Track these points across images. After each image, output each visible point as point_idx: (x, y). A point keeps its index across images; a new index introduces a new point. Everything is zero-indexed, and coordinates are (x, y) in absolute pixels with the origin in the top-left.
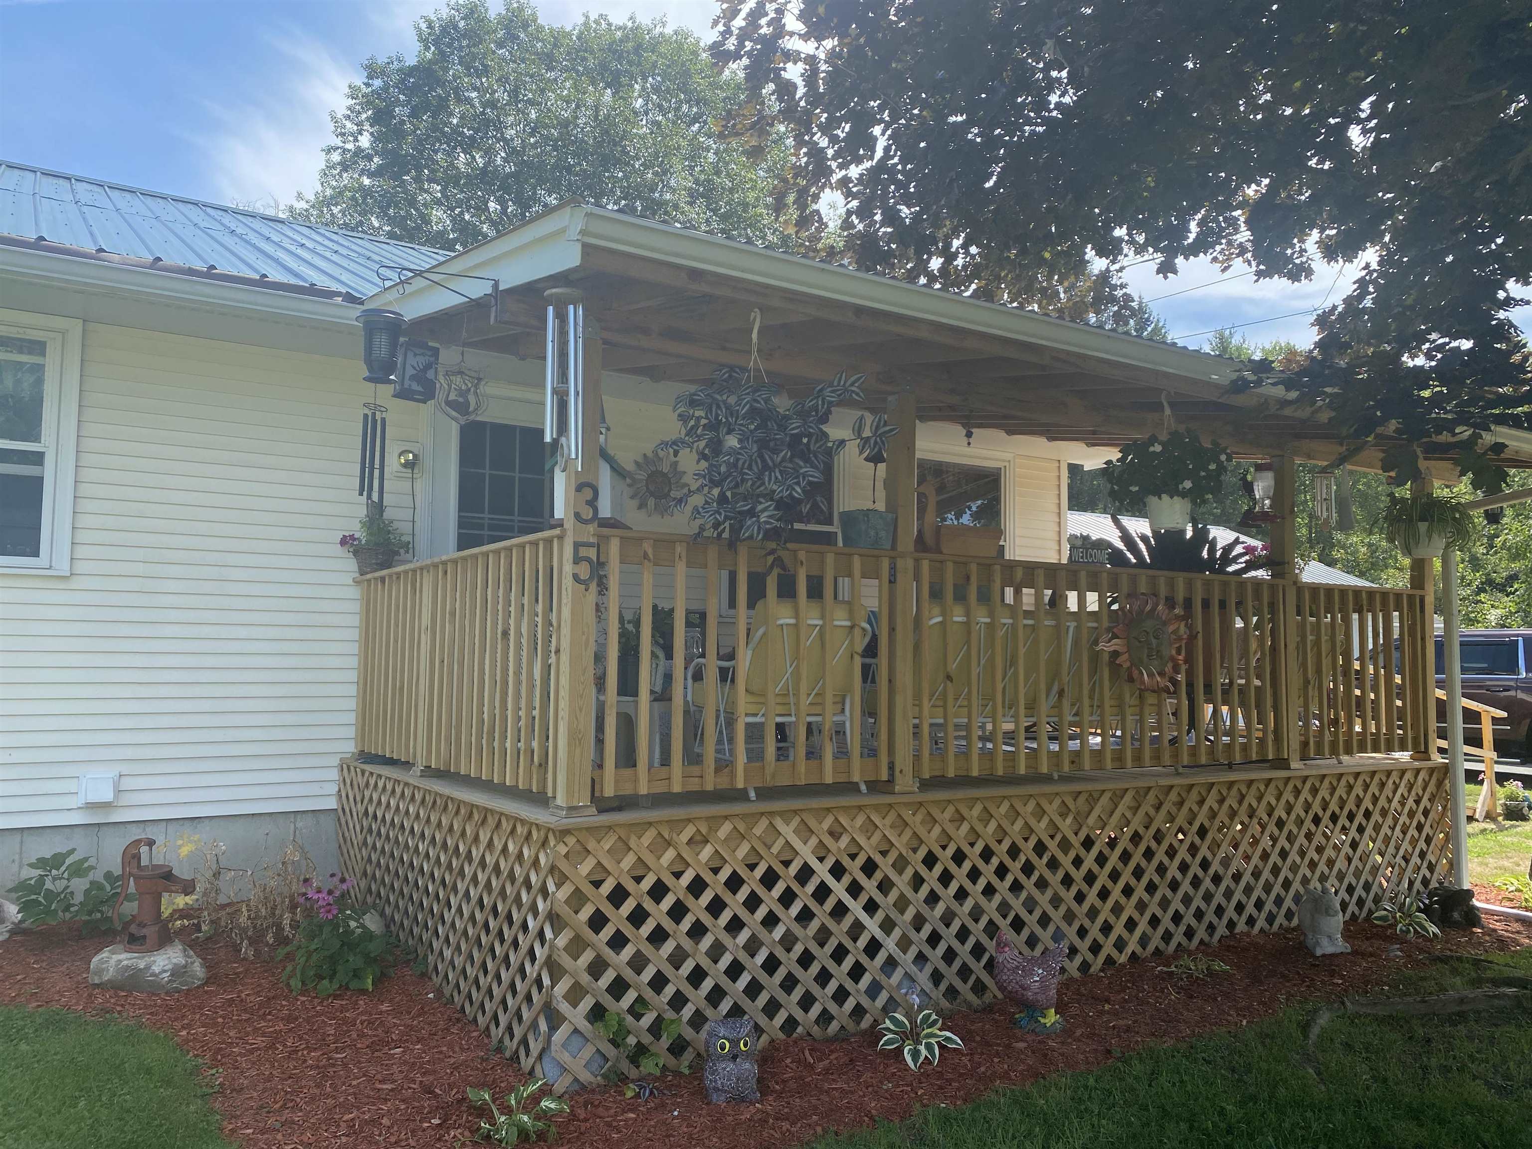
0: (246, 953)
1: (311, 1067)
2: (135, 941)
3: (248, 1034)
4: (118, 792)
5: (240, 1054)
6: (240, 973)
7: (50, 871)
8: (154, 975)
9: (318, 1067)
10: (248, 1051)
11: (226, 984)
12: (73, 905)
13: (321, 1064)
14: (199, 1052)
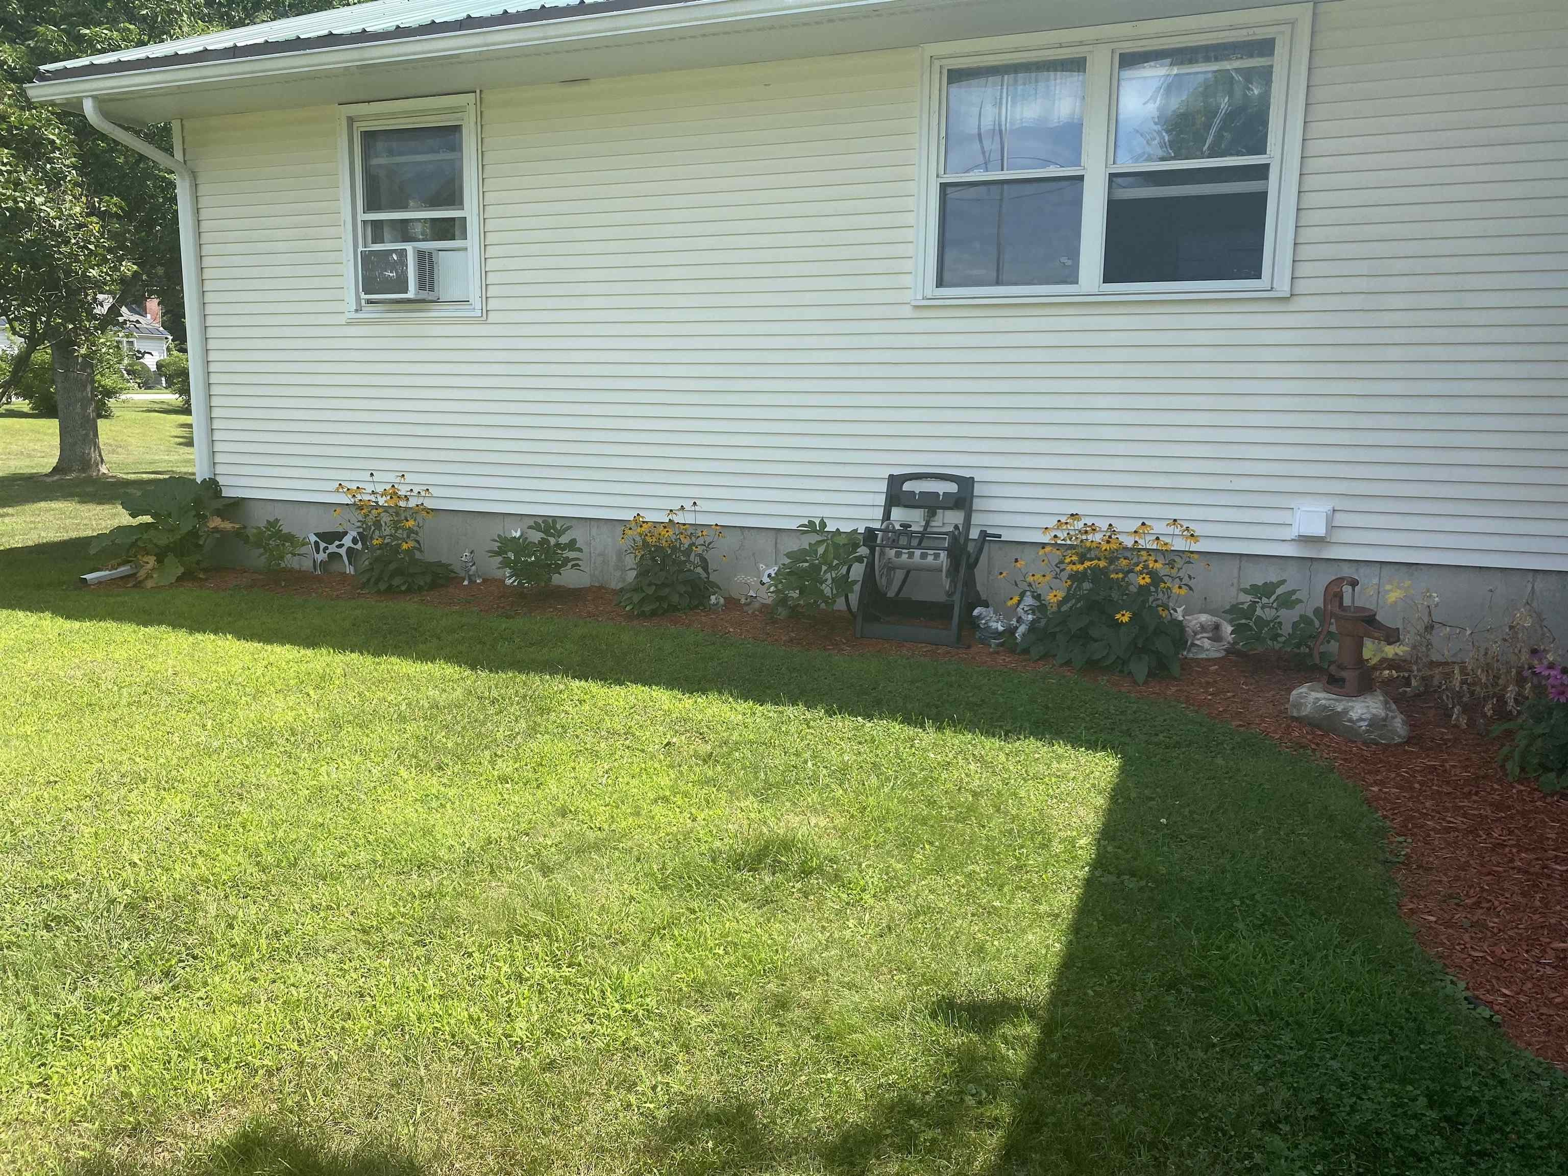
0: (1457, 719)
1: (1520, 870)
2: (1334, 683)
3: (1447, 810)
4: (1331, 527)
5: (1434, 829)
6: (1449, 740)
7: (1260, 598)
8: (1350, 720)
9: (1526, 872)
10: (1445, 828)
11: (1431, 749)
12: (1282, 635)
13: (1532, 870)
14: (1389, 814)
